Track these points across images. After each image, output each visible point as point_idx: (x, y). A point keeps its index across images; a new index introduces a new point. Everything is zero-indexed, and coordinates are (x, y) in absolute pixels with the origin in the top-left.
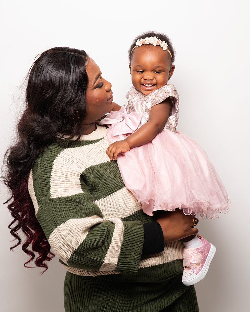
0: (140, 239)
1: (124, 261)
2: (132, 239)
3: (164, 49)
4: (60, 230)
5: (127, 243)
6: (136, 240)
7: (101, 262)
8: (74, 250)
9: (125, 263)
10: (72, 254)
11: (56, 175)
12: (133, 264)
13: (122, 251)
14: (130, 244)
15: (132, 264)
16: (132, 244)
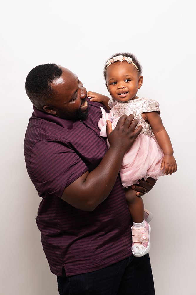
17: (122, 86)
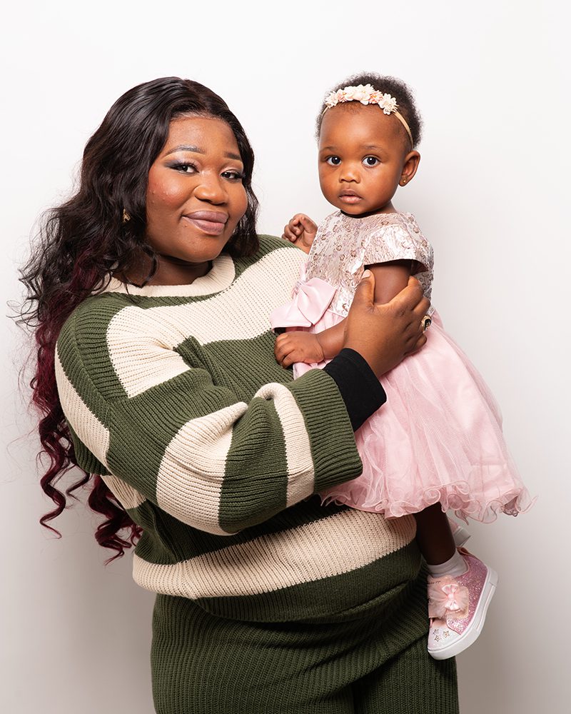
0: (334, 396)
1: (326, 454)
2: (318, 403)
3: (385, 113)
4: (173, 453)
5: (313, 415)
6: (327, 401)
7: (283, 476)
8: (220, 481)
9: (330, 457)
10: (220, 490)
11: (120, 351)
12: (345, 451)
13: (312, 433)
14: (320, 414)
15: (343, 452)
16: (324, 413)
17: (351, 175)
